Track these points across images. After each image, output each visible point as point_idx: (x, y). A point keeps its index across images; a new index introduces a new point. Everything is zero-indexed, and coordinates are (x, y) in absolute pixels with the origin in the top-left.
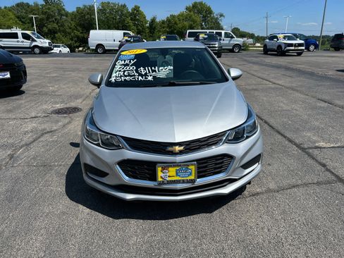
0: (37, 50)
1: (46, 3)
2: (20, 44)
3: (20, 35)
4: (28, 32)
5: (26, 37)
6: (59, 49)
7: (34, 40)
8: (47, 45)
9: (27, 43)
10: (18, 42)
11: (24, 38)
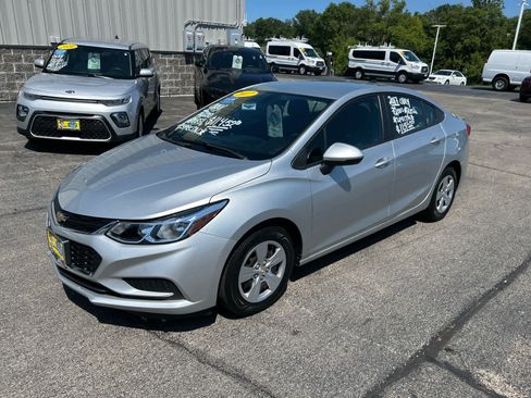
0: (402, 78)
1: (475, 5)
2: (384, 68)
3: (388, 56)
4: (400, 51)
5: (395, 57)
6: (447, 77)
7: (403, 63)
8: (419, 71)
9: (393, 67)
10: (383, 64)
11: (391, 59)
